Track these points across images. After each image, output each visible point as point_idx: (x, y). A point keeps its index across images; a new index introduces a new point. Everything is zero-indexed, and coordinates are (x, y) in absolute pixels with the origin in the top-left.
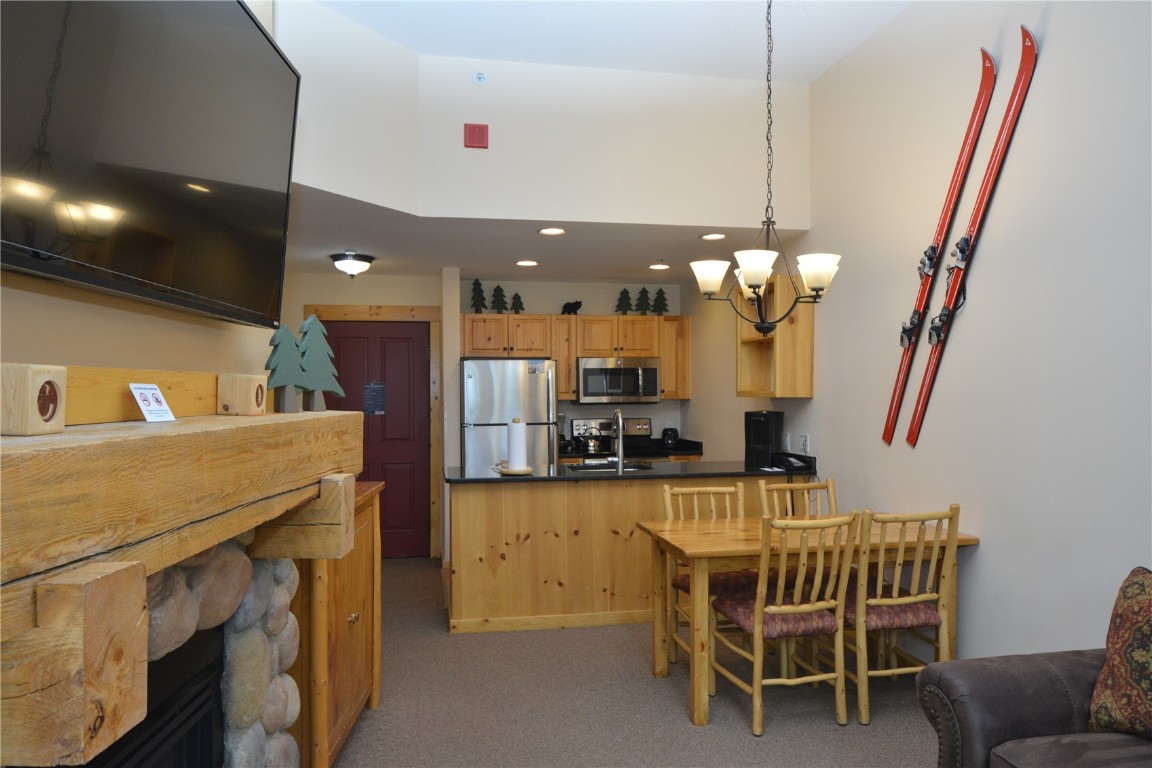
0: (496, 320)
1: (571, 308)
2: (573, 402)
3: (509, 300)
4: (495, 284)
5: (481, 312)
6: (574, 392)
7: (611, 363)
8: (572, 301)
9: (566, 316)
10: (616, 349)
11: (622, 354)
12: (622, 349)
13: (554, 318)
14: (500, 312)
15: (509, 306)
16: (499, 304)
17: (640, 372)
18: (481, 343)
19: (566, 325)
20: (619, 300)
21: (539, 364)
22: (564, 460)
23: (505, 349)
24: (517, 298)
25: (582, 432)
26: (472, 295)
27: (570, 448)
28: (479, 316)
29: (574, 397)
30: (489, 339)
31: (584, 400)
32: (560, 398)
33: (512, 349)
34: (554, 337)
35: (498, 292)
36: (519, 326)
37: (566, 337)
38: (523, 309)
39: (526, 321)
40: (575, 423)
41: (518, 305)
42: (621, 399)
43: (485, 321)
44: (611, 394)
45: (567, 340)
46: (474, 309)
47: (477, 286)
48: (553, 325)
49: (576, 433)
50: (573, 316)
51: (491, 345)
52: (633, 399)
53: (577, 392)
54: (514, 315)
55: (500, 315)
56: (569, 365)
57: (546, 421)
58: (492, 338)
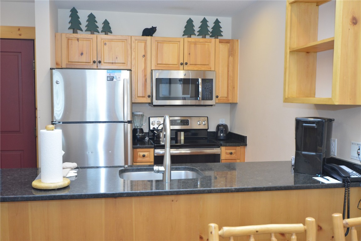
0: (88, 39)
1: (149, 32)
2: (149, 103)
3: (100, 25)
4: (89, 12)
5: (77, 33)
6: (149, 96)
7: (180, 74)
8: (150, 27)
9: (145, 37)
10: (182, 64)
11: (186, 67)
12: (186, 64)
13: (133, 39)
14: (92, 33)
15: (100, 29)
16: (92, 26)
17: (200, 81)
18: (75, 57)
19: (143, 44)
20: (185, 27)
21: (116, 74)
22: (138, 150)
23: (94, 62)
24: (106, 23)
25: (156, 126)
26: (70, 19)
27: (147, 138)
28: (75, 35)
29: (149, 100)
30: (82, 54)
31: (156, 102)
32: (133, 101)
33: (100, 62)
34: (133, 53)
35: (92, 18)
36: (105, 44)
37: (143, 54)
38: (111, 32)
39: (111, 40)
40: (152, 120)
41: (107, 29)
42: (189, 102)
43: (78, 40)
44: (184, 99)
45: (144, 56)
46: (72, 30)
47: (74, 13)
48: (133, 45)
49: (151, 128)
50: (149, 38)
51: (84, 59)
52: (193, 102)
53: (151, 96)
54: (103, 36)
55: (92, 36)
56: (145, 76)
57: (123, 120)
58: (84, 53)
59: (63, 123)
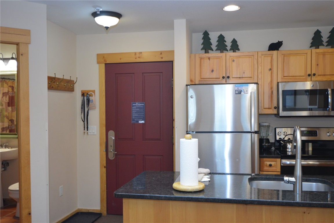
0: (218, 58)
1: (275, 47)
2: (275, 115)
3: (229, 44)
4: (219, 34)
5: (208, 53)
6: (275, 108)
7: (308, 86)
8: (276, 41)
9: (271, 52)
10: (309, 75)
11: (314, 78)
12: (314, 75)
13: (260, 54)
14: (222, 52)
15: (229, 48)
16: (222, 46)
17: (330, 92)
18: (207, 74)
19: (269, 59)
20: (313, 39)
21: (243, 88)
22: (265, 159)
23: (223, 78)
24: (234, 42)
25: (282, 137)
26: (202, 41)
27: (273, 148)
28: (207, 55)
29: (275, 112)
30: (212, 71)
31: (282, 113)
32: (260, 113)
33: (228, 77)
34: (260, 68)
35: (221, 39)
36: (233, 61)
37: (270, 67)
38: (239, 50)
39: (239, 57)
40: (278, 130)
41: (235, 46)
42: (316, 113)
43: (209, 59)
44: (311, 110)
45: (270, 69)
46: (204, 51)
47: (206, 36)
48: (260, 60)
49: (278, 138)
50: (275, 52)
51: (214, 75)
53: (277, 108)
54: (231, 54)
55: (222, 54)
56: (272, 88)
57: (250, 130)
58: (215, 70)
59: (196, 132)
